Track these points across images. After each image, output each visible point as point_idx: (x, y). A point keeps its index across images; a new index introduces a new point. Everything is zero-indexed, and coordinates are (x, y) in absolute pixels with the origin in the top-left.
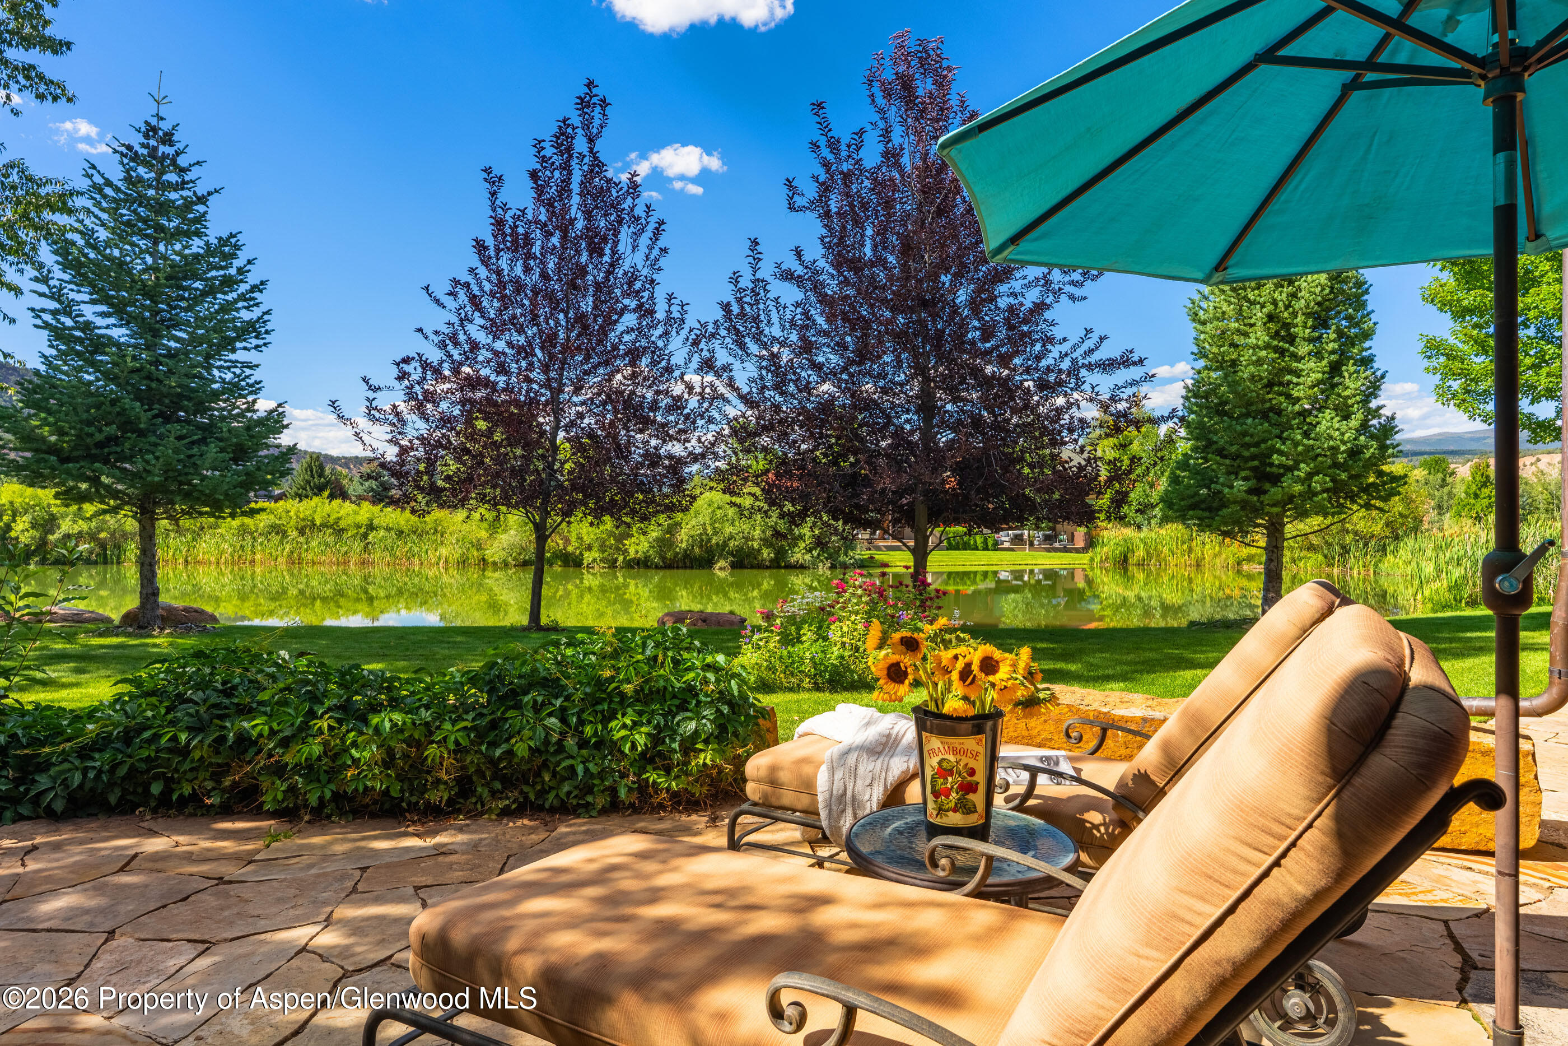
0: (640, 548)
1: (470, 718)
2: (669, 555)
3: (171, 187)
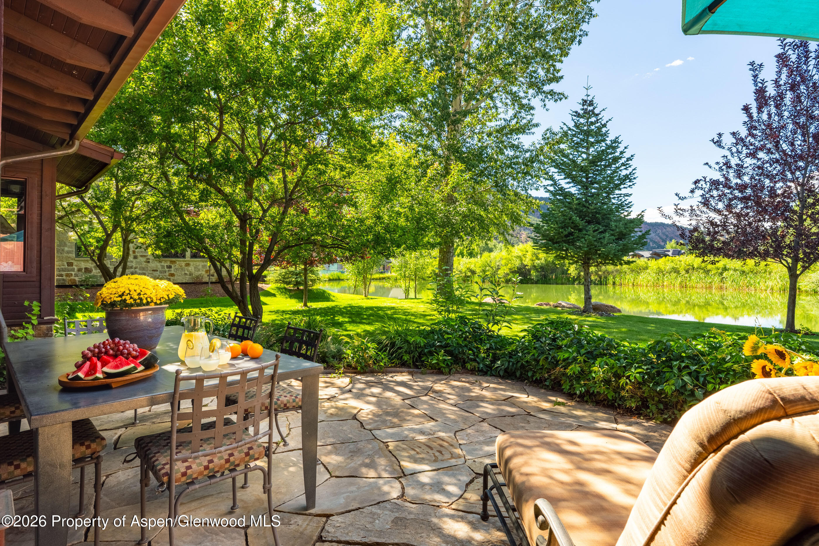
1: (645, 368)
3: (592, 123)
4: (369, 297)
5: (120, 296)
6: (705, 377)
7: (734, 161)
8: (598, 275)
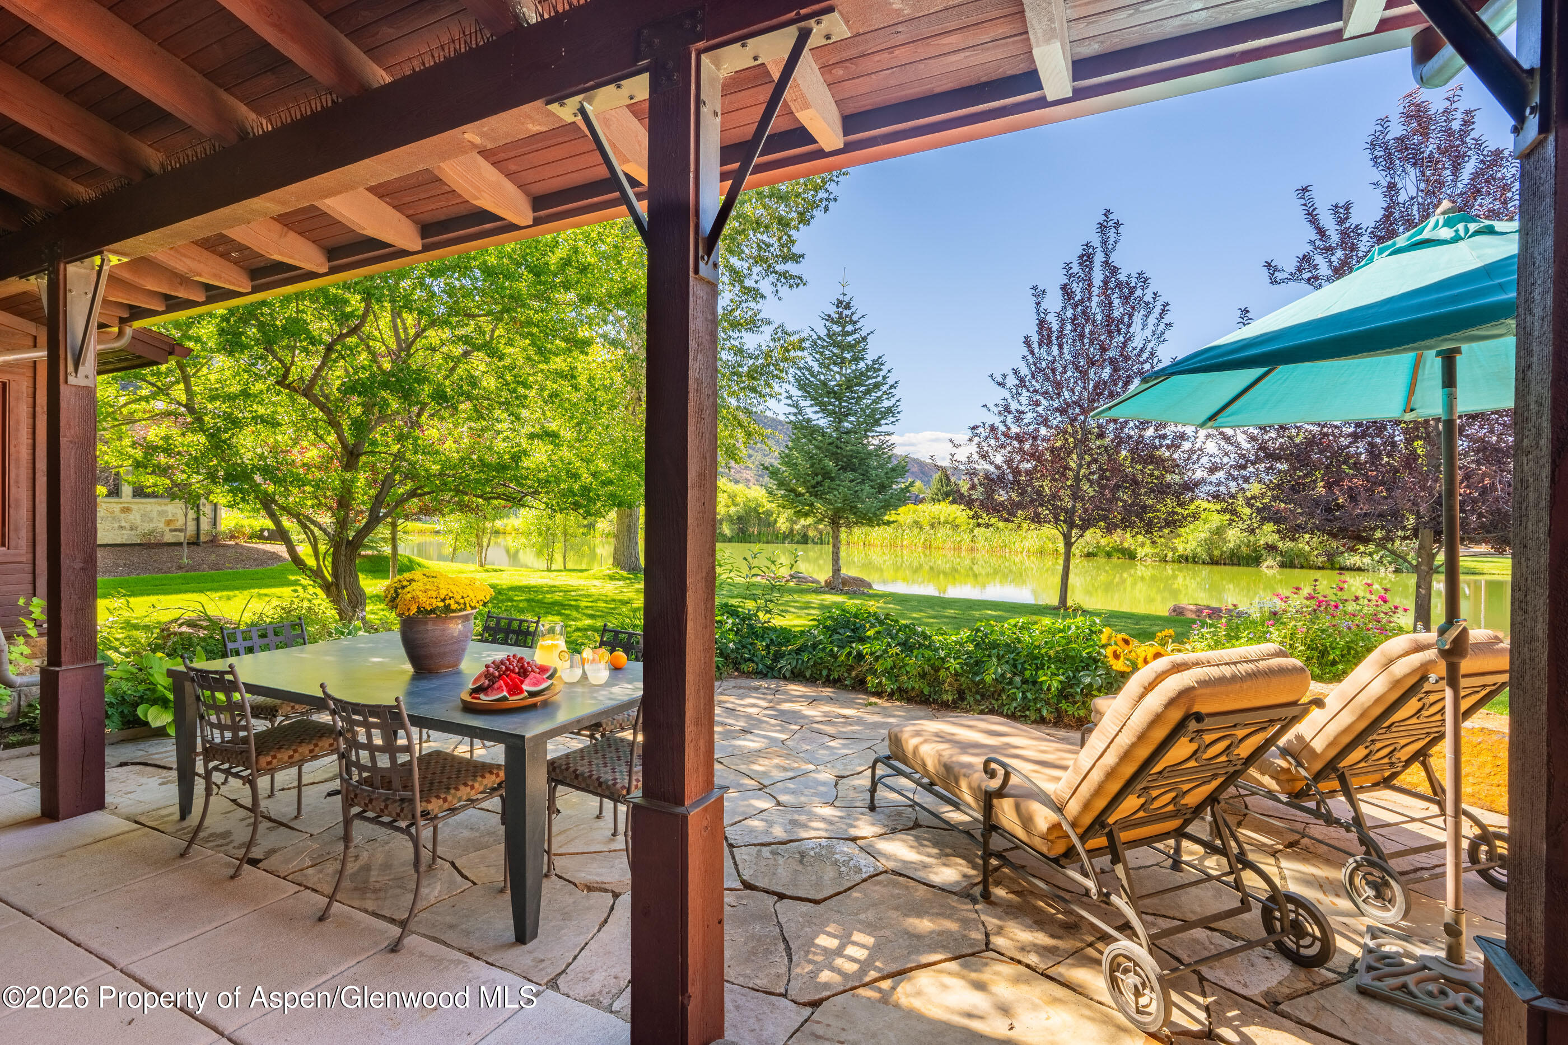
0: (1187, 546)
2: (1216, 553)
3: (849, 334)
4: (487, 567)
5: (443, 600)
6: (1022, 664)
7: (1014, 406)
8: (816, 529)
